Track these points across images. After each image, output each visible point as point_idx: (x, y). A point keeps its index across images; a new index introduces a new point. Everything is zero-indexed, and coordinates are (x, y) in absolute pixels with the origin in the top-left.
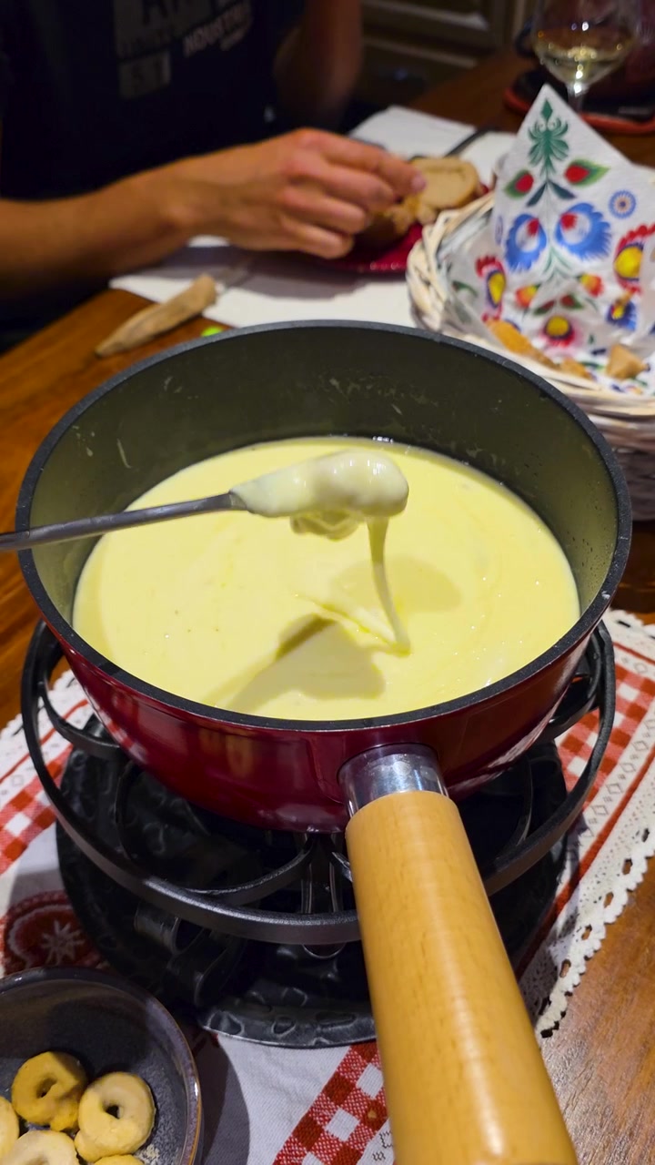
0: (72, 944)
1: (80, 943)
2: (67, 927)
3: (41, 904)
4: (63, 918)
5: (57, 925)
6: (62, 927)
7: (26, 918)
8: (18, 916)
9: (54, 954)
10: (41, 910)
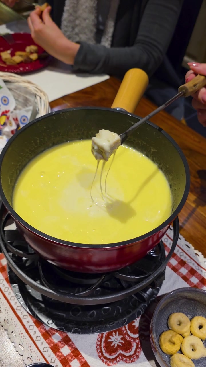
0: (117, 336)
1: (117, 333)
2: (111, 337)
3: (100, 345)
4: (108, 338)
5: (109, 340)
6: (110, 339)
7: (104, 351)
8: (102, 355)
9: (119, 343)
10: (102, 346)
